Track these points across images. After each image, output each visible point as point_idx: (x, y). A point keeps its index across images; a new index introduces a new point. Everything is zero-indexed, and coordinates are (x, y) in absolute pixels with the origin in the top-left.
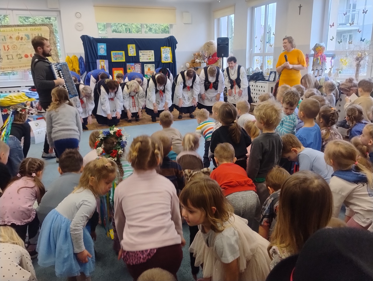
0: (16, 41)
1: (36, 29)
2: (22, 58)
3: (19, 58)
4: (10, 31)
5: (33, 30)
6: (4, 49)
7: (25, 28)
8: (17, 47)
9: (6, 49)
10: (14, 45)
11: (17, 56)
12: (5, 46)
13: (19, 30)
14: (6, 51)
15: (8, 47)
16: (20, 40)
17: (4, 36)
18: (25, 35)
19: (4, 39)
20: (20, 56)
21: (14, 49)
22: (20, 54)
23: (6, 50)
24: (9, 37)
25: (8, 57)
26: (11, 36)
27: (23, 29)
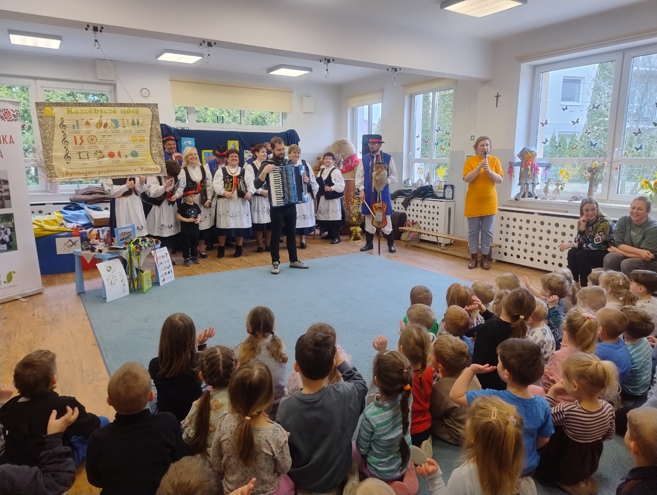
0: (96, 130)
1: (129, 110)
2: (104, 157)
3: (98, 158)
4: (87, 113)
5: (125, 113)
6: (74, 142)
7: (112, 108)
8: (97, 140)
9: (77, 141)
10: (92, 136)
11: (96, 154)
12: (77, 137)
13: (102, 112)
15: (81, 139)
16: (102, 128)
17: (77, 121)
18: (112, 120)
19: (76, 126)
20: (101, 154)
21: (91, 142)
22: (100, 152)
23: (78, 144)
24: (84, 123)
25: (80, 156)
26: (89, 121)
27: (109, 110)
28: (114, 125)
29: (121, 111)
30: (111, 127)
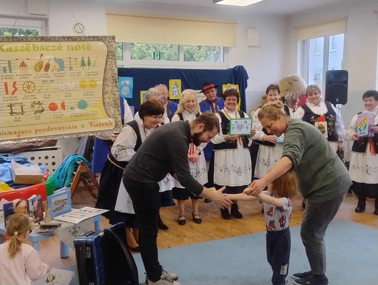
0: (34, 74)
1: (79, 46)
2: (43, 110)
3: (36, 112)
4: (24, 50)
5: (72, 49)
6: (4, 90)
7: (56, 44)
8: (35, 87)
9: (9, 90)
10: (28, 82)
11: (33, 106)
12: (8, 83)
13: (42, 49)
14: (10, 95)
15: (14, 86)
16: (43, 70)
17: (9, 62)
18: (55, 59)
19: (7, 68)
20: (40, 107)
21: (27, 91)
22: (39, 103)
23: (10, 93)
24: (19, 65)
25: (11, 109)
26: (25, 62)
27: (52, 46)
28: (58, 67)
29: (68, 47)
30: (54, 69)
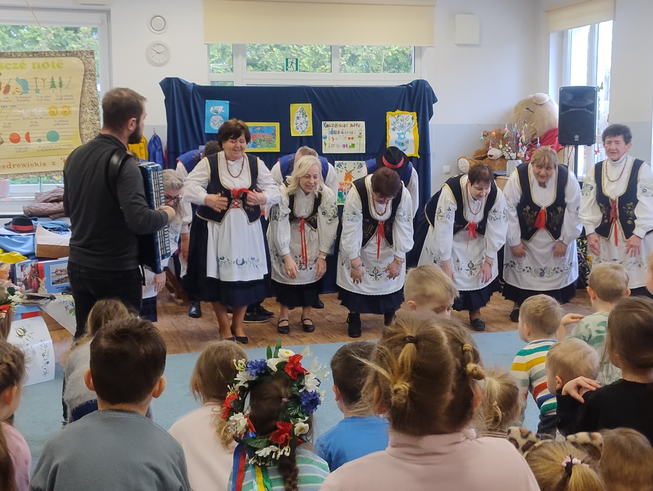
1: (47, 63)
5: (39, 67)
13: (1, 67)
16: (2, 93)
18: (17, 80)
27: (14, 64)
28: (20, 88)
29: (34, 64)
30: (16, 92)
